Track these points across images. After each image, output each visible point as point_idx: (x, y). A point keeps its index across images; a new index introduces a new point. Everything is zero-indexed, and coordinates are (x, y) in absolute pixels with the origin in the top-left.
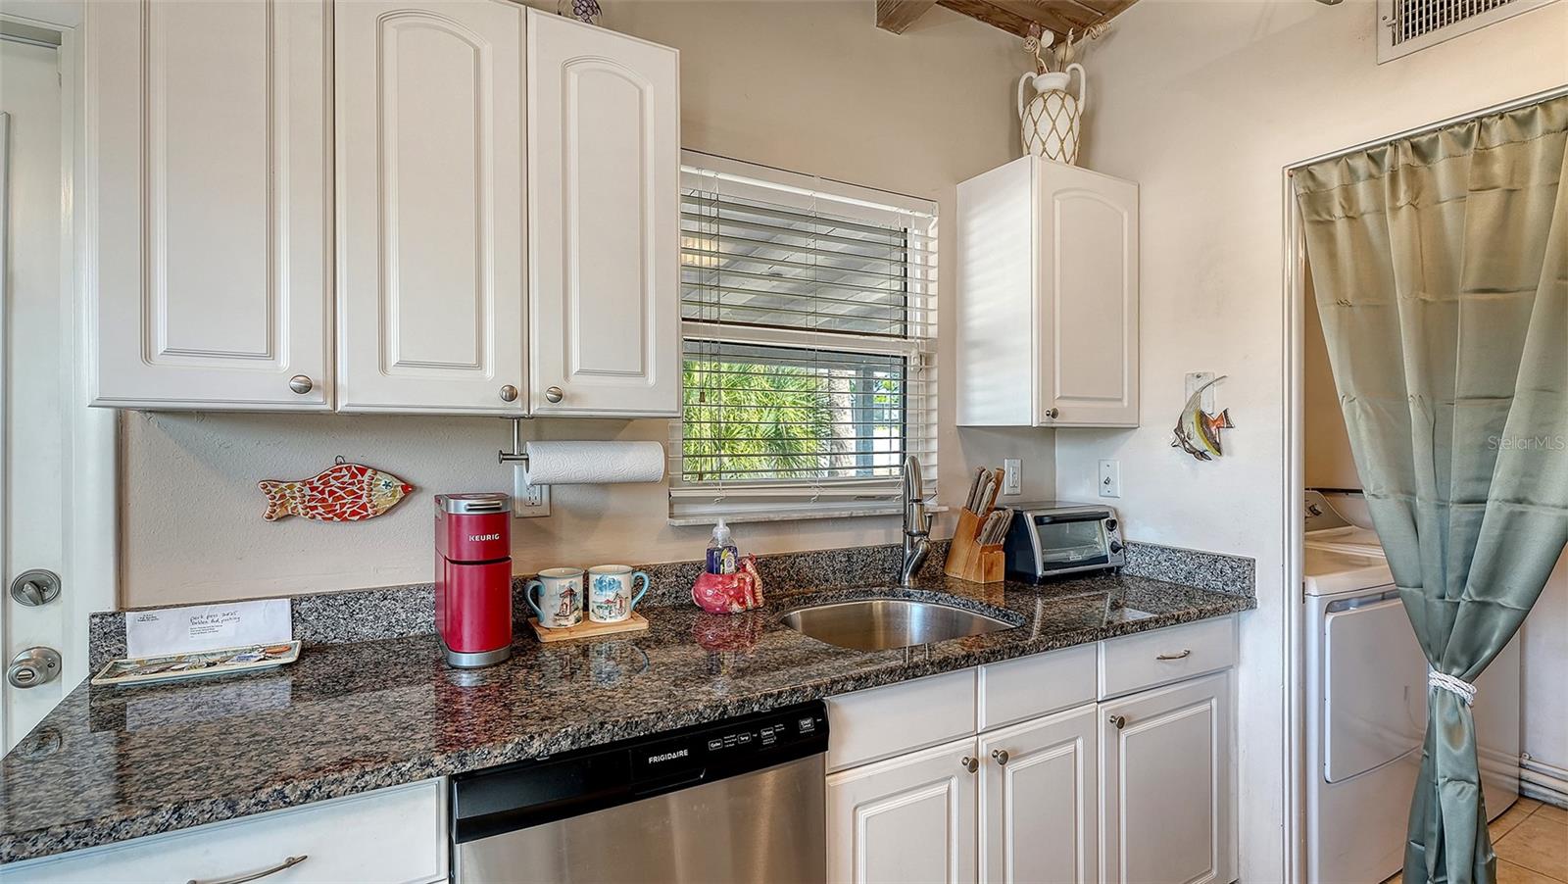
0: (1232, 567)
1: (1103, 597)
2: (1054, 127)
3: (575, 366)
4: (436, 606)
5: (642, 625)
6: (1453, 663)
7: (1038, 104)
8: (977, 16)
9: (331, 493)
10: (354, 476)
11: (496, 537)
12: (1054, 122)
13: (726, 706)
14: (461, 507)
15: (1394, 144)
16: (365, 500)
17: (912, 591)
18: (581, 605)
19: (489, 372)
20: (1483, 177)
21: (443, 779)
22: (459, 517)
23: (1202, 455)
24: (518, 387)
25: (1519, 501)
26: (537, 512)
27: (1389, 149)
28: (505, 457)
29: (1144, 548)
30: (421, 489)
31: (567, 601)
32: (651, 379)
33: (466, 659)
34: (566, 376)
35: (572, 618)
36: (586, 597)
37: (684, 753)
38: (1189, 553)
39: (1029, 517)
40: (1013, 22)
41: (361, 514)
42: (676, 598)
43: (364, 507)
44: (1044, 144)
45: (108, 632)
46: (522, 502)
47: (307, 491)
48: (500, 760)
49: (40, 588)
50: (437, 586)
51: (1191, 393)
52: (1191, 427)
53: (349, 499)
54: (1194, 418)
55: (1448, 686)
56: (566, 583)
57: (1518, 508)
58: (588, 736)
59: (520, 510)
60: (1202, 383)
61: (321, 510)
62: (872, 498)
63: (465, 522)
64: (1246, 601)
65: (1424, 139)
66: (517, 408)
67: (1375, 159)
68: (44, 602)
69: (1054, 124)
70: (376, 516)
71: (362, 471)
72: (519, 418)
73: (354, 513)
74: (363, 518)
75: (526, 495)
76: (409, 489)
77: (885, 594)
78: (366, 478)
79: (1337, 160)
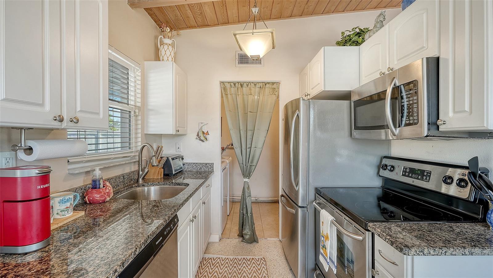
0: (210, 165)
1: (181, 178)
2: (170, 54)
6: (247, 176)
7: (162, 46)
8: (149, 13)
12: (171, 53)
15: (238, 83)
17: (145, 184)
20: (251, 93)
23: (202, 141)
25: (255, 148)
27: (237, 83)
29: (189, 164)
38: (200, 164)
39: (170, 159)
40: (156, 19)
44: (168, 58)
51: (200, 127)
52: (201, 134)
54: (201, 132)
55: (247, 181)
57: (255, 149)
60: (203, 125)
62: (126, 157)
64: (212, 172)
65: (242, 83)
67: (235, 84)
69: (171, 54)
77: (136, 187)
79: (229, 82)
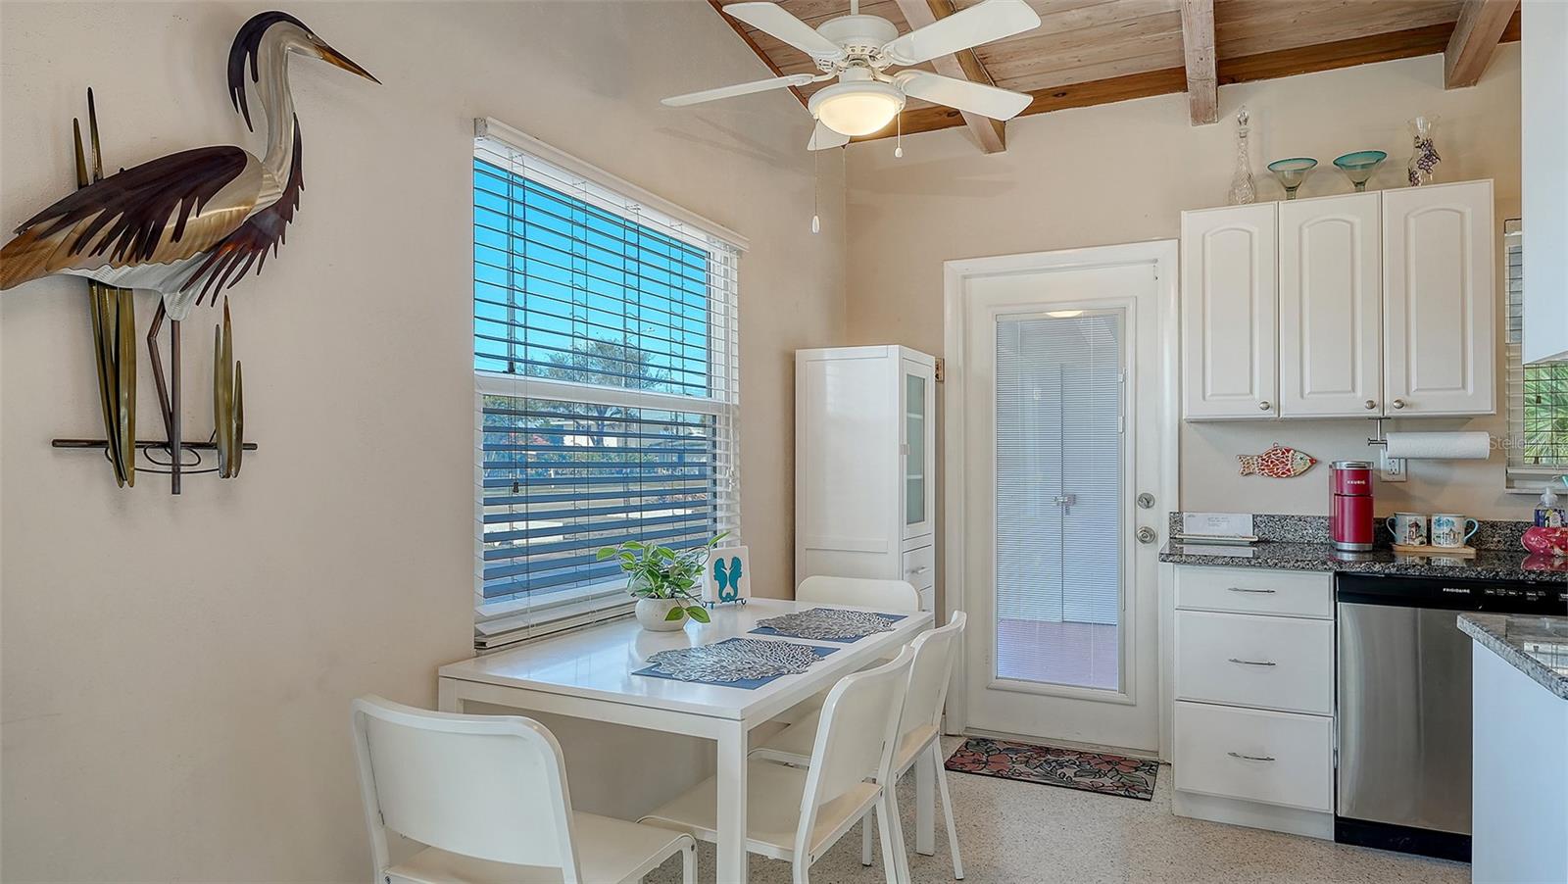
3: (1414, 387)
4: (1329, 528)
5: (1471, 551)
9: (1272, 462)
10: (1283, 453)
11: (1363, 482)
13: (1497, 572)
14: (1343, 466)
16: (1289, 466)
18: (1425, 535)
19: (1359, 393)
21: (1331, 574)
22: (1342, 471)
24: (1376, 401)
26: (1396, 478)
28: (1371, 442)
30: (1321, 462)
31: (1414, 530)
32: (1470, 389)
33: (1346, 546)
34: (1408, 393)
35: (1418, 541)
36: (1429, 530)
37: (1468, 591)
41: (1287, 474)
42: (1511, 545)
43: (1289, 470)
45: (1176, 520)
46: (1385, 471)
47: (1260, 460)
48: (1359, 570)
49: (1147, 501)
50: (1330, 518)
53: (1281, 466)
56: (1413, 519)
58: (1406, 569)
59: (1384, 477)
61: (1267, 471)
63: (1345, 473)
66: (1375, 412)
68: (1148, 507)
70: (1295, 476)
71: (1288, 451)
72: (1380, 419)
73: (1283, 473)
74: (1288, 476)
75: (1388, 468)
76: (1313, 461)
78: (1290, 455)
